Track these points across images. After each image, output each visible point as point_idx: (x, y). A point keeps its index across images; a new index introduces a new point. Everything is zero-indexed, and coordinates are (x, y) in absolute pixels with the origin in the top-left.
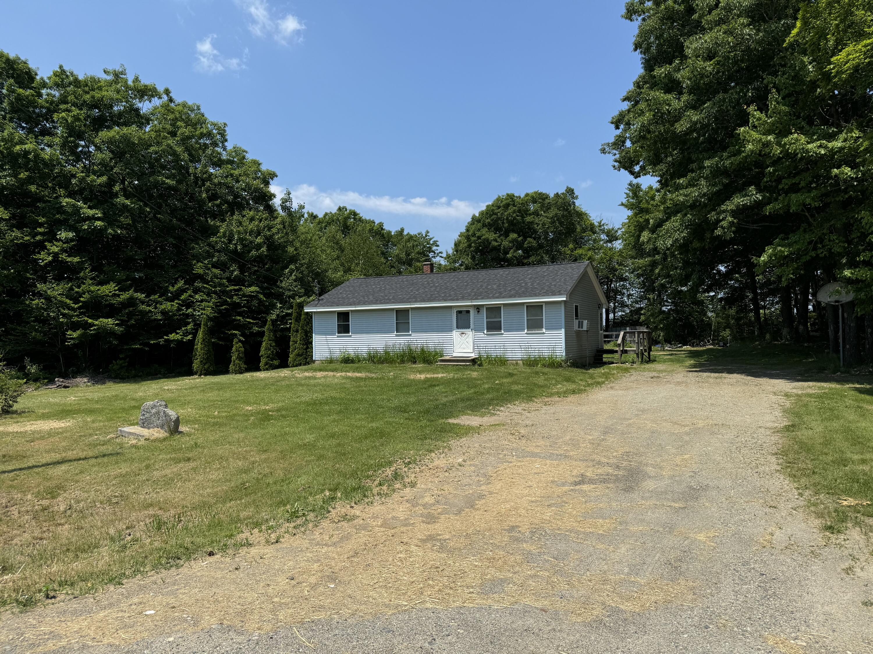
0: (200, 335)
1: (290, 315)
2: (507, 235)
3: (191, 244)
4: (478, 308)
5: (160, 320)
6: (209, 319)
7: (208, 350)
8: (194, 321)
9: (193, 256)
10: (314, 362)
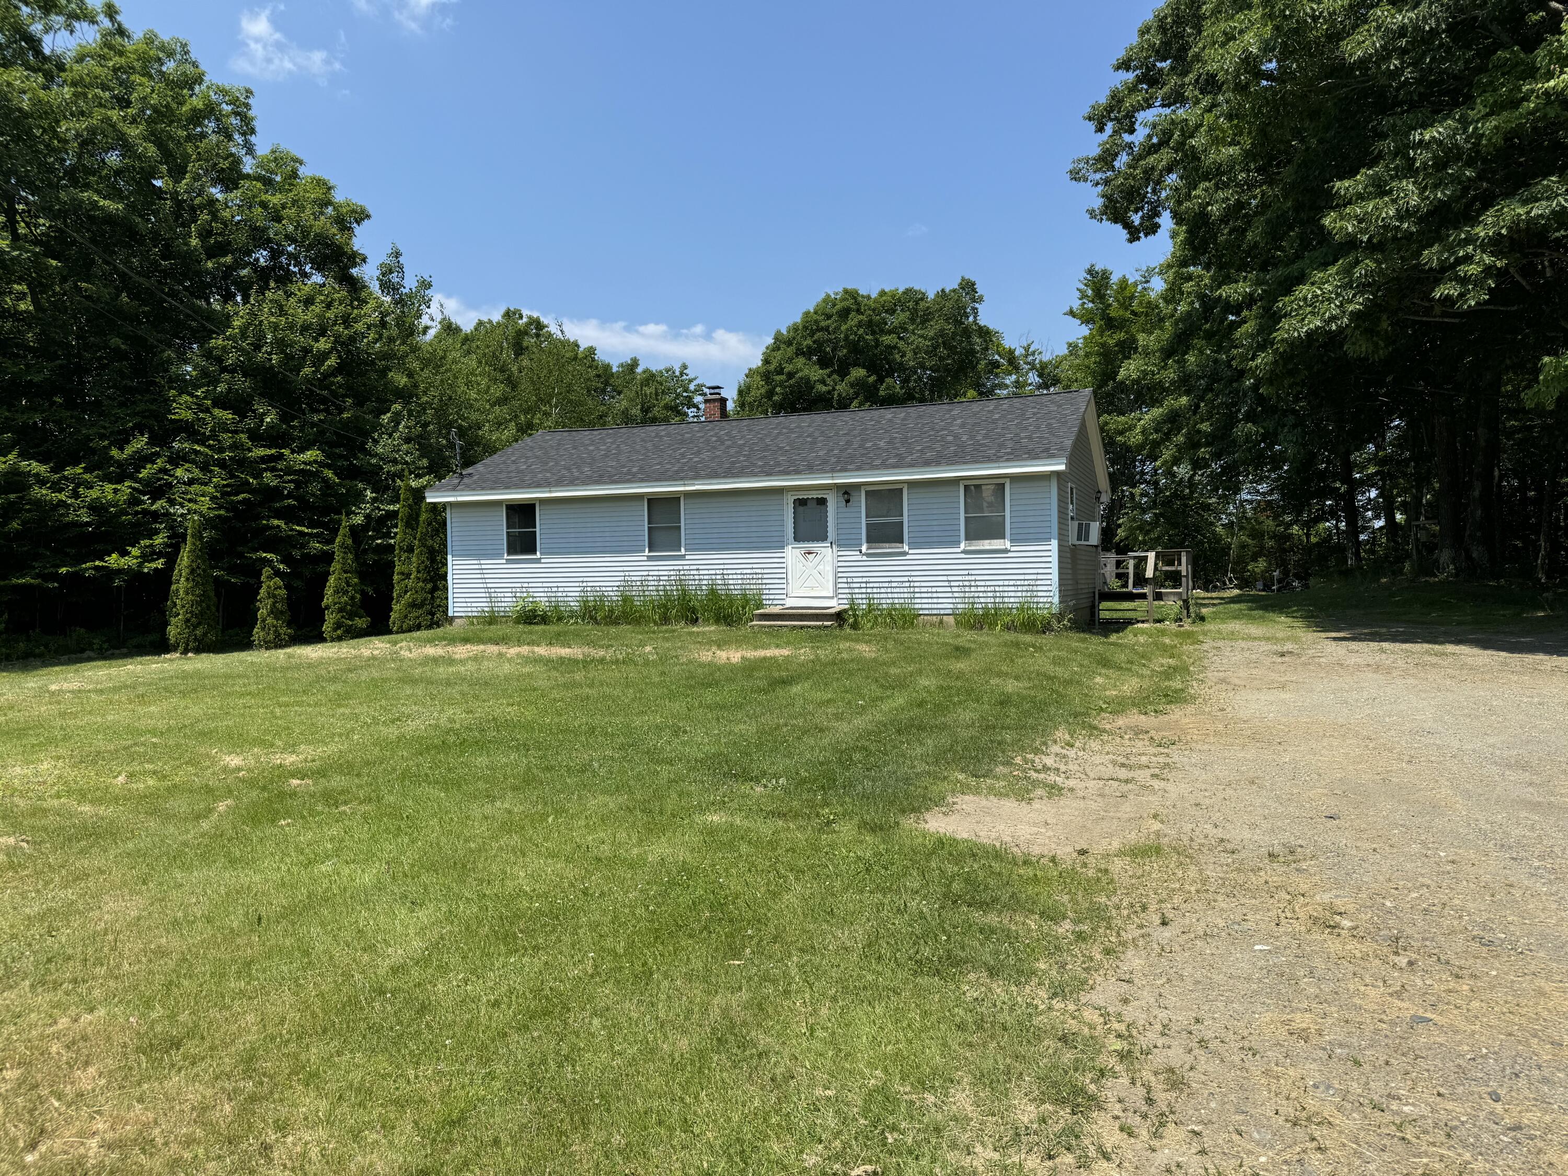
0: (184, 559)
1: (394, 514)
2: (843, 372)
3: (164, 351)
4: (847, 492)
5: (88, 524)
6: (208, 523)
7: (204, 595)
8: (171, 528)
9: (171, 380)
10: (451, 620)
